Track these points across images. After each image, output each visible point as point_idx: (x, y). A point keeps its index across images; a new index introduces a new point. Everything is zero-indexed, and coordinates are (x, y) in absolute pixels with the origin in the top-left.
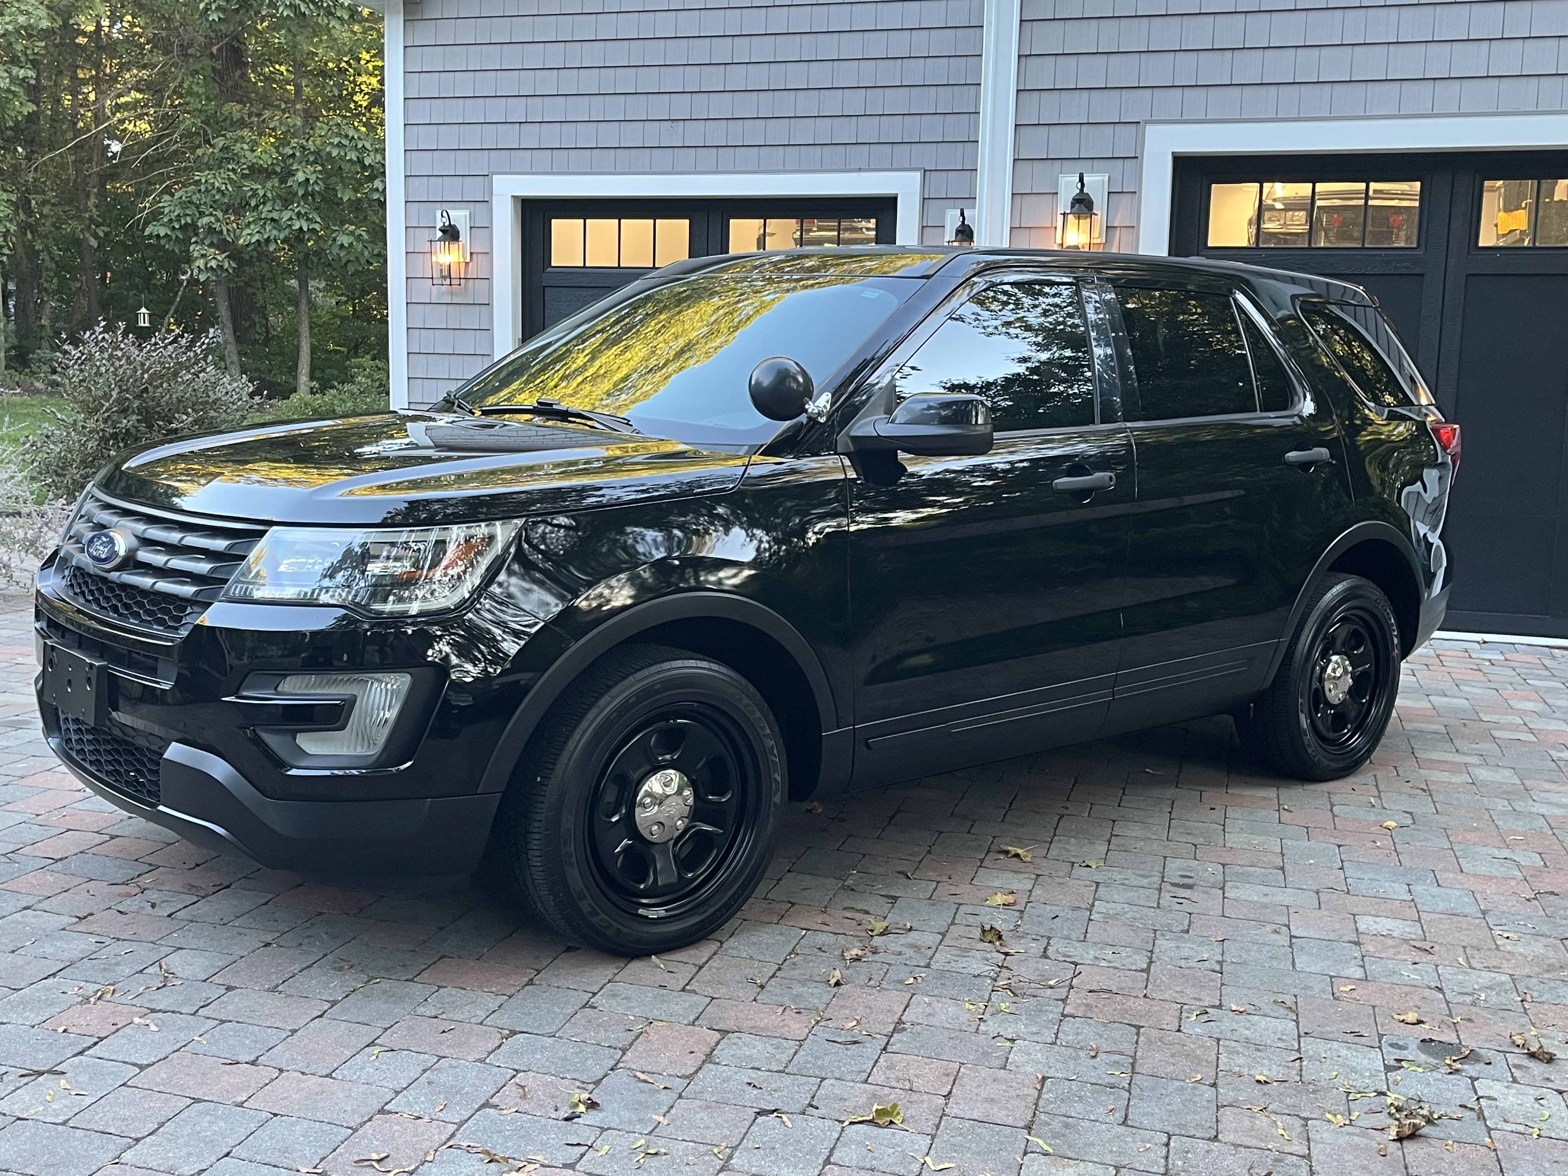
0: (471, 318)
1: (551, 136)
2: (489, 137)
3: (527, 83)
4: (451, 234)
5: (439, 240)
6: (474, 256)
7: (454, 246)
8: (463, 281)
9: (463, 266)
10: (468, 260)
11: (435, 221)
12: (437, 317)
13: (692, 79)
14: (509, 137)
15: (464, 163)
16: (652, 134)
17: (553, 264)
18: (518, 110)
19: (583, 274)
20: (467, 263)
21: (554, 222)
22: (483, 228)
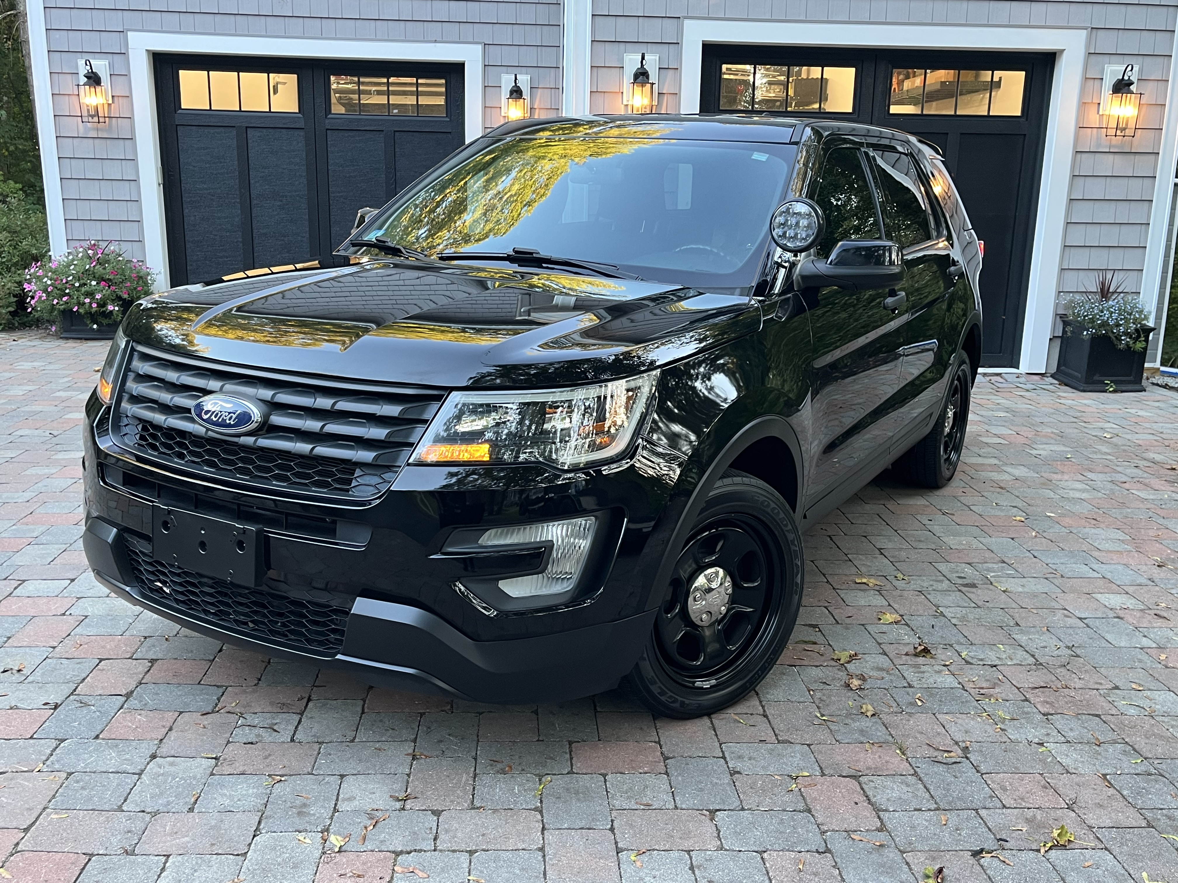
0: (117, 150)
4: (94, 79)
5: (84, 85)
6: (116, 98)
7: (98, 89)
8: (107, 119)
9: (106, 107)
10: (110, 102)
11: (77, 67)
12: (85, 149)
15: (99, 21)
16: (266, 5)
17: (183, 107)
19: (210, 116)
20: (109, 105)
21: (181, 72)
22: (121, 76)
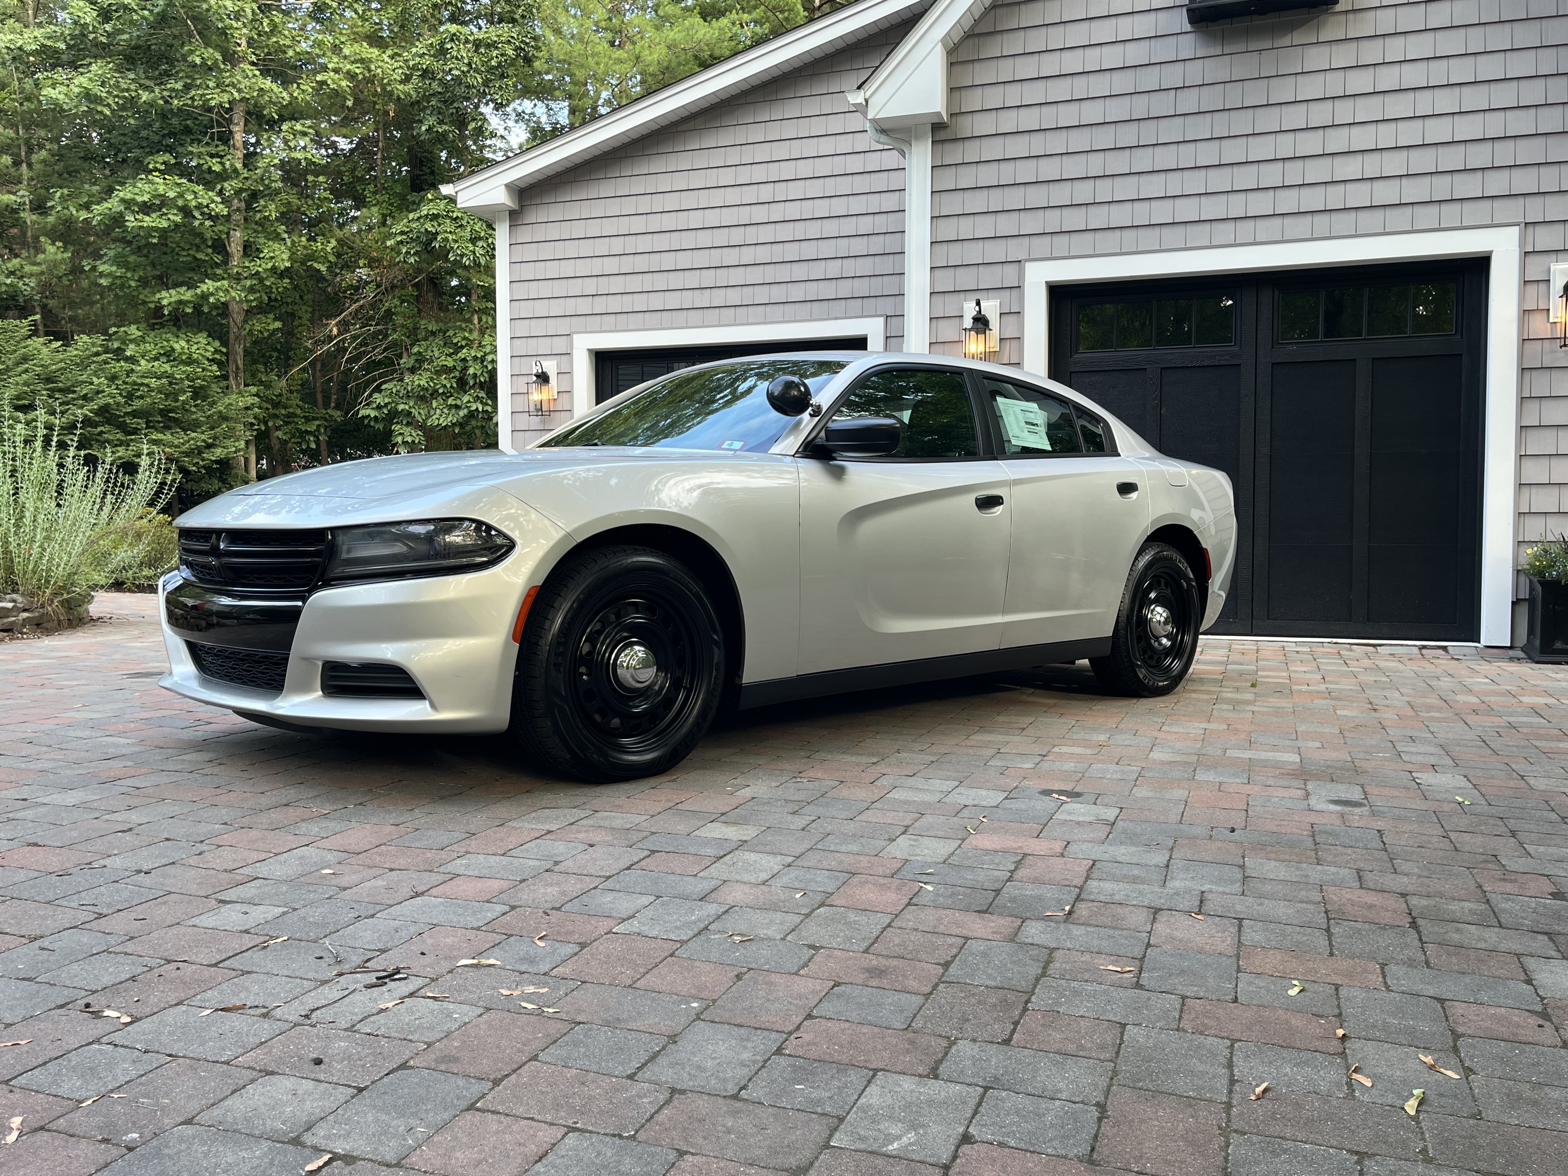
1: (615, 304)
2: (571, 306)
3: (597, 266)
4: (543, 378)
5: (535, 384)
6: (560, 394)
7: (545, 387)
8: (551, 413)
9: (551, 401)
10: (555, 397)
11: (531, 369)
13: (715, 258)
14: (584, 306)
16: (687, 298)
18: (590, 286)
20: (554, 400)
22: (566, 373)
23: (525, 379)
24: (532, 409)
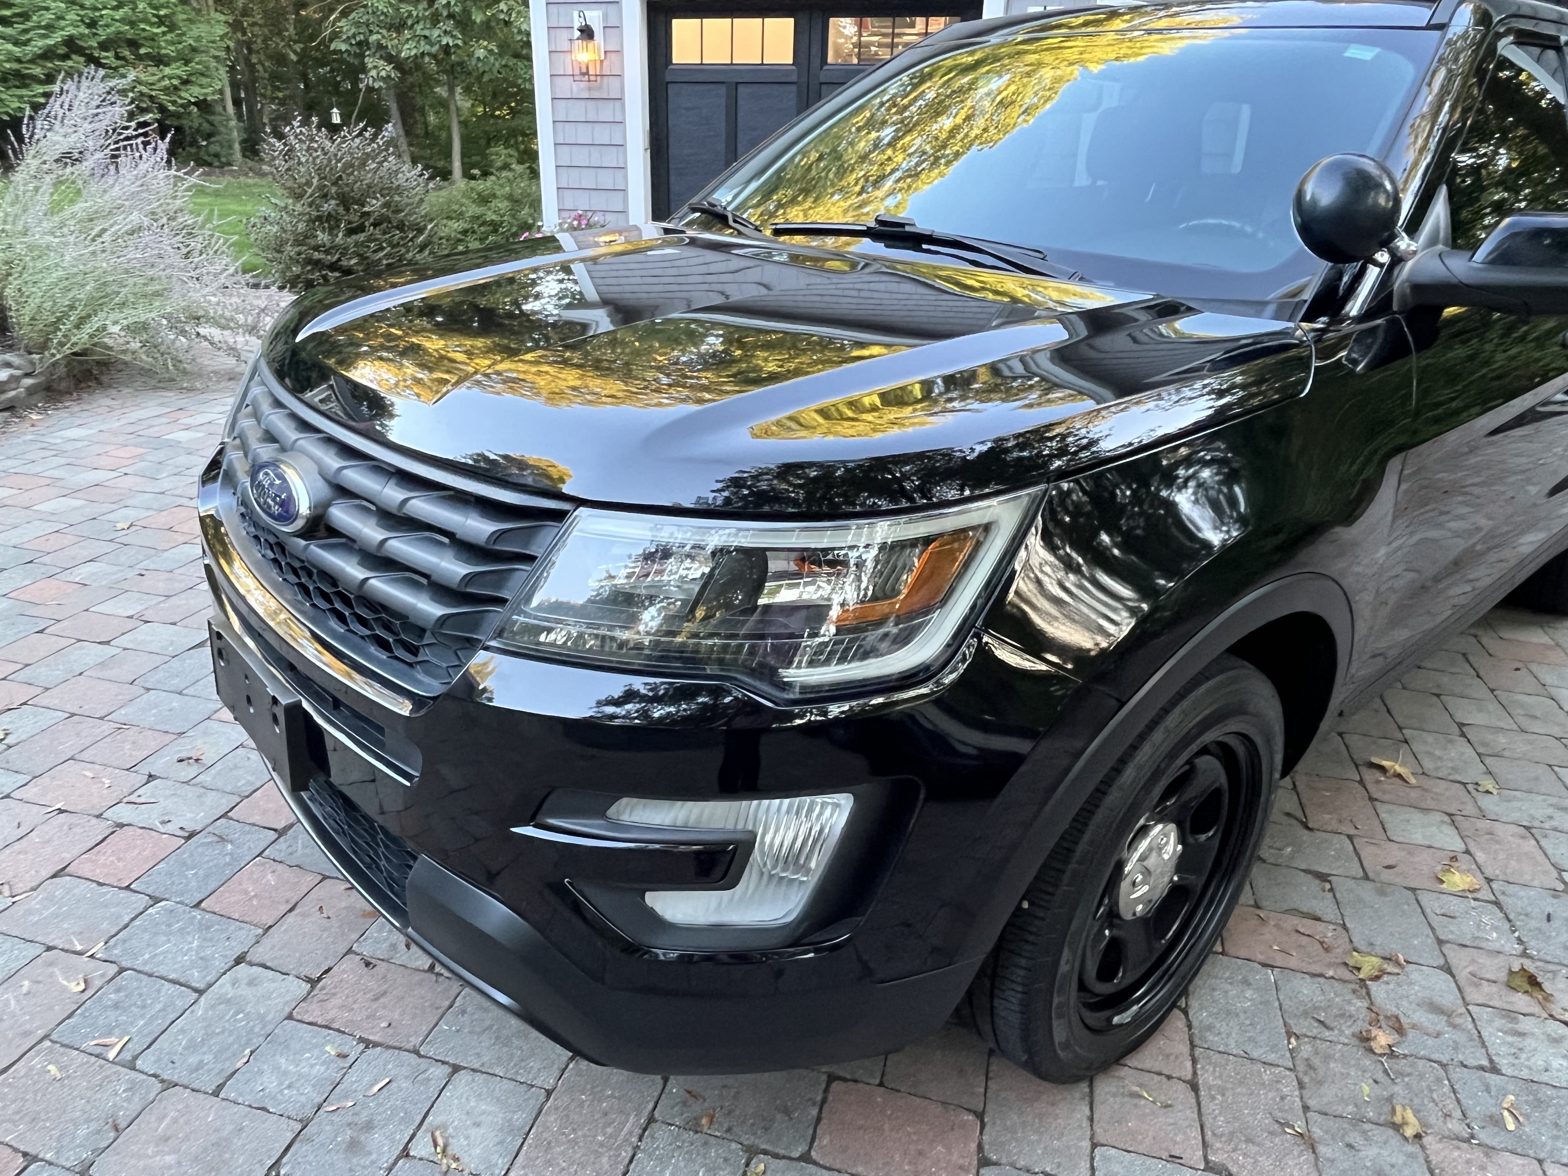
0: (607, 112)
4: (587, 33)
5: (577, 40)
6: (608, 54)
7: (591, 44)
8: (599, 78)
9: (598, 63)
10: (602, 58)
11: (572, 21)
12: (577, 111)
17: (673, 62)
19: (702, 71)
20: (602, 62)
21: (675, 22)
22: (613, 28)
23: (564, 35)
24: (577, 72)
